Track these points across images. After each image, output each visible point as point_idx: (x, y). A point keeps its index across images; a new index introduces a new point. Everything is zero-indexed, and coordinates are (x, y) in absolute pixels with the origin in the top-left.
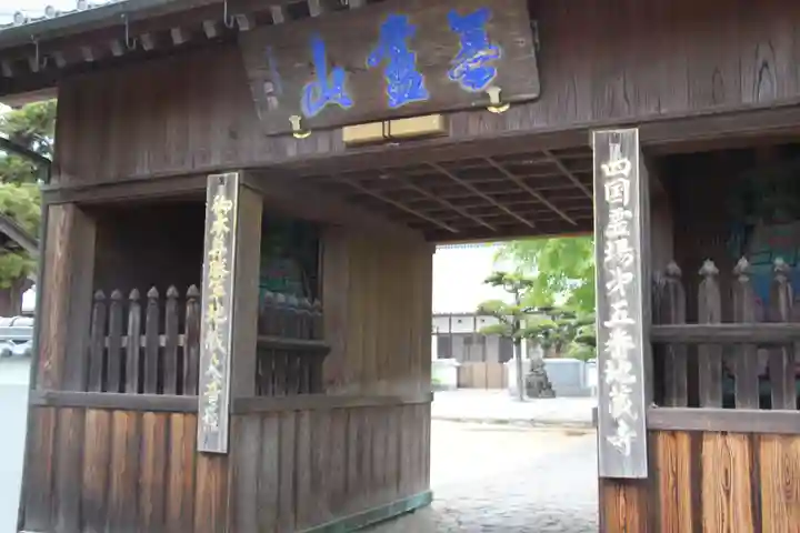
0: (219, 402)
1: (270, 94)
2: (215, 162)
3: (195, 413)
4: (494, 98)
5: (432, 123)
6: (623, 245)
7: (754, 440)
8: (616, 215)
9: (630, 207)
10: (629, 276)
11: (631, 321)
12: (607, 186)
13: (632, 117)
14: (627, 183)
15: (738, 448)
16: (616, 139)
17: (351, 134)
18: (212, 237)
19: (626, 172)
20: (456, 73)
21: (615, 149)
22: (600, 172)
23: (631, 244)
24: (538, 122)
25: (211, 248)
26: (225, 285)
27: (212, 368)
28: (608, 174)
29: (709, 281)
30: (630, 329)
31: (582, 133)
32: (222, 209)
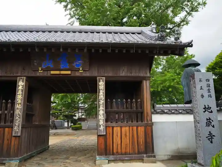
0: (19, 125)
1: (35, 62)
2: (19, 74)
3: (12, 128)
4: (81, 69)
5: (69, 72)
6: (102, 96)
7: (121, 127)
8: (101, 91)
9: (103, 90)
10: (103, 101)
11: (103, 109)
12: (100, 86)
13: (104, 75)
14: (103, 86)
15: (119, 129)
16: (101, 79)
17: (52, 72)
18: (18, 90)
19: (103, 84)
20: (74, 64)
21: (101, 80)
22: (99, 84)
23: (103, 96)
24: (88, 74)
25: (18, 92)
26: (21, 100)
27: (17, 118)
28: (100, 84)
29: (114, 102)
30: (103, 110)
31: (96, 77)
32: (21, 85)
